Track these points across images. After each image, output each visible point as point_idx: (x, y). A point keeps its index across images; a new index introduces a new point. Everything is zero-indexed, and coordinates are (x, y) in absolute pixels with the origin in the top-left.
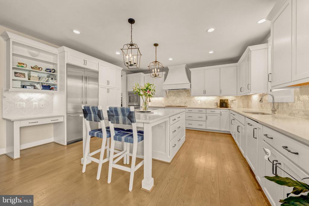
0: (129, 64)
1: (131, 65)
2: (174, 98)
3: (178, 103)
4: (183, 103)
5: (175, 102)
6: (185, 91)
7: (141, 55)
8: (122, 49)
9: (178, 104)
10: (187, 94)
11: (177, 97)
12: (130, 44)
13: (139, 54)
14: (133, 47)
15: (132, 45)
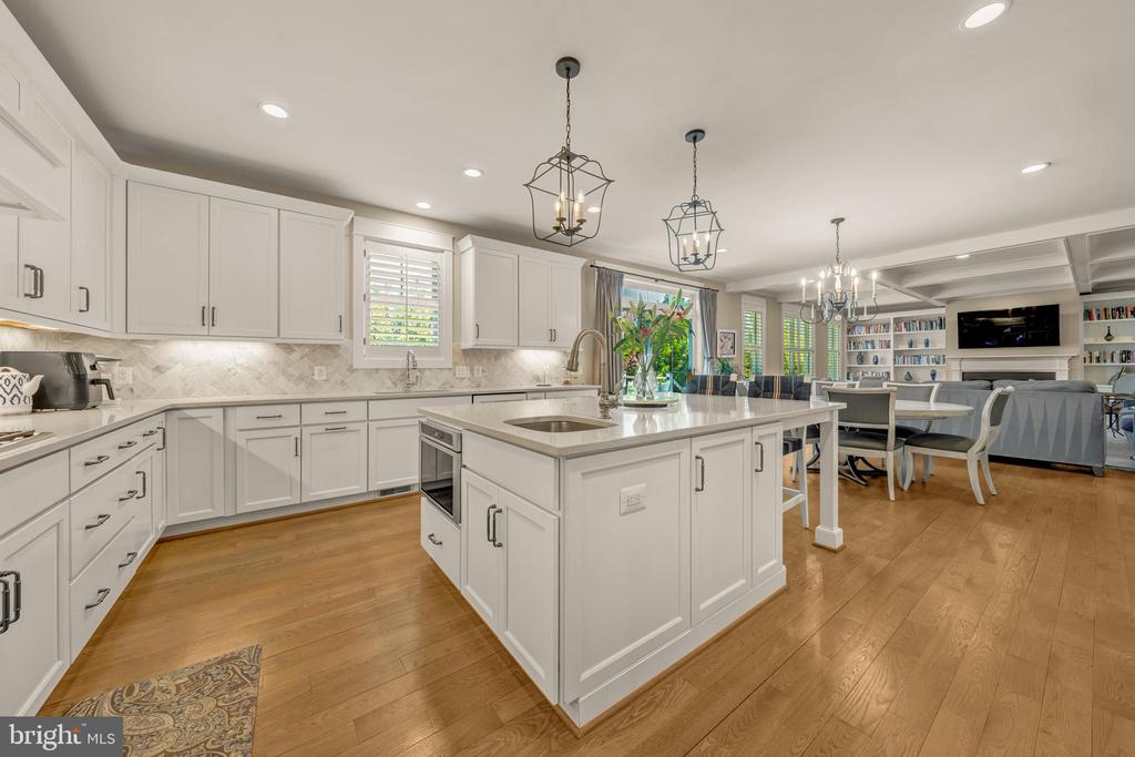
15: (695, 204)
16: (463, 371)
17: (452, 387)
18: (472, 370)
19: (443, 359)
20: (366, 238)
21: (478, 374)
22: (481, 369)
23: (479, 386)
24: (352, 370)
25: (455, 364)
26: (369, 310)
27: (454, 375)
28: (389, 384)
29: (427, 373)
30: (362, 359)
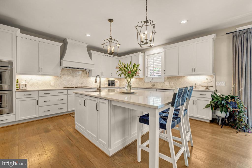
0: (145, 42)
1: (146, 43)
2: (69, 77)
3: (74, 83)
4: (79, 83)
5: (70, 82)
6: (81, 71)
7: (156, 32)
8: (136, 27)
9: (74, 85)
10: (84, 74)
11: (73, 77)
12: (144, 21)
13: (154, 31)
14: (148, 24)
15: (146, 22)
16: (167, 83)
17: (164, 87)
18: (170, 83)
19: (162, 80)
20: (147, 56)
21: (172, 84)
22: (172, 82)
23: (172, 87)
24: (145, 82)
25: (165, 81)
26: (147, 70)
27: (165, 84)
28: (151, 85)
29: (158, 83)
30: (147, 80)
